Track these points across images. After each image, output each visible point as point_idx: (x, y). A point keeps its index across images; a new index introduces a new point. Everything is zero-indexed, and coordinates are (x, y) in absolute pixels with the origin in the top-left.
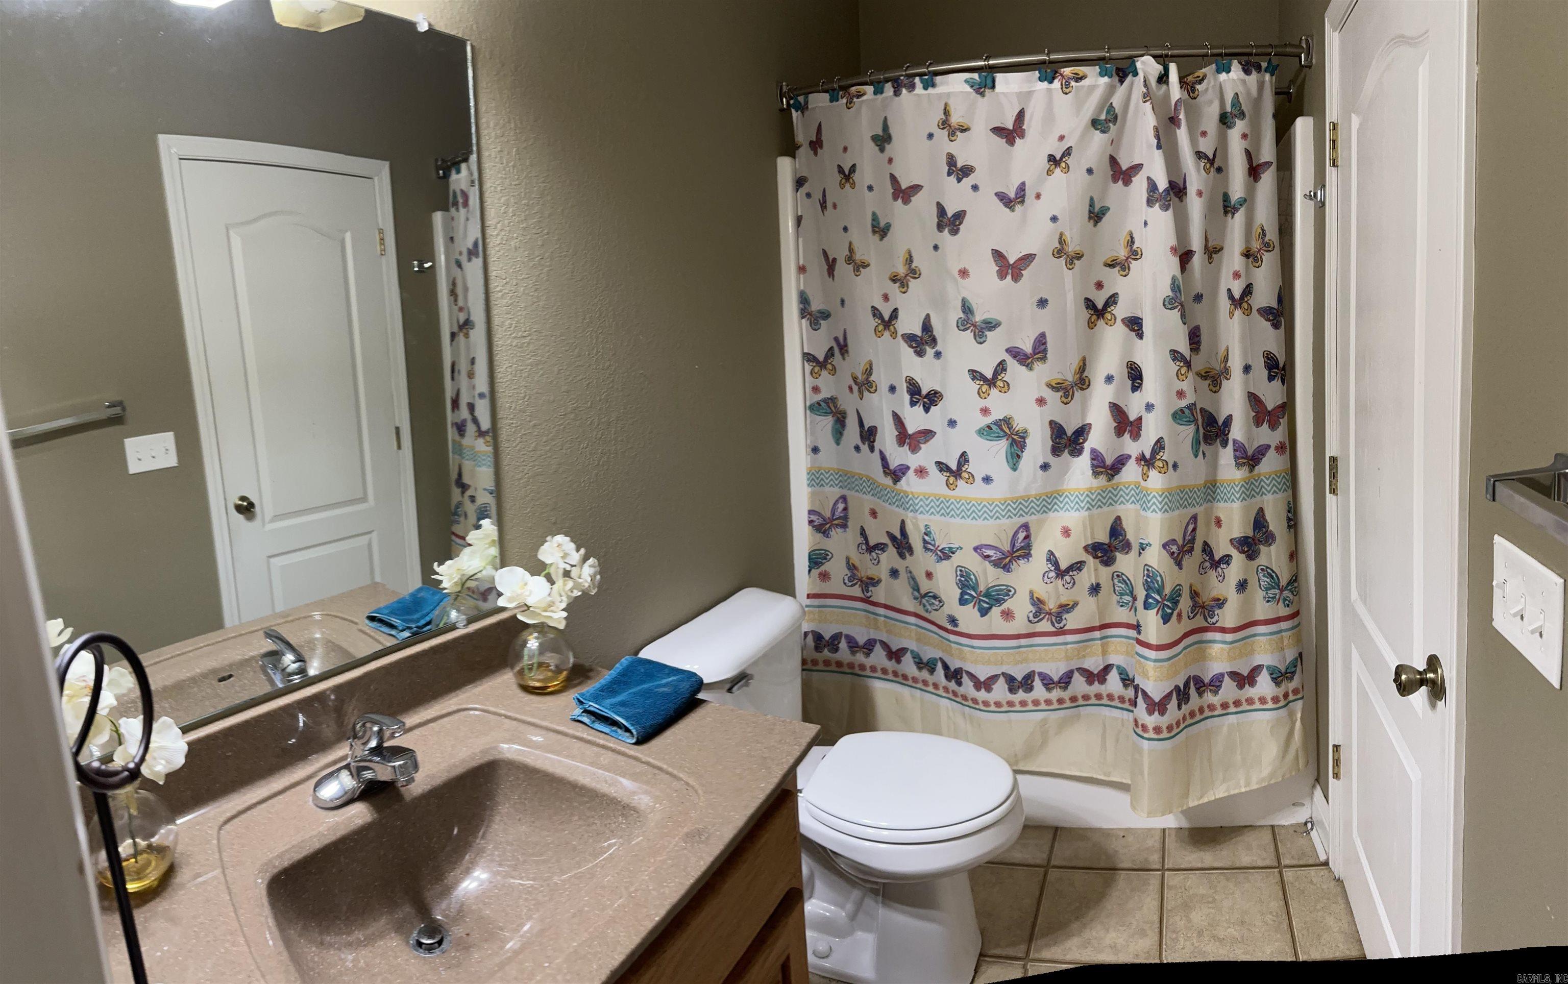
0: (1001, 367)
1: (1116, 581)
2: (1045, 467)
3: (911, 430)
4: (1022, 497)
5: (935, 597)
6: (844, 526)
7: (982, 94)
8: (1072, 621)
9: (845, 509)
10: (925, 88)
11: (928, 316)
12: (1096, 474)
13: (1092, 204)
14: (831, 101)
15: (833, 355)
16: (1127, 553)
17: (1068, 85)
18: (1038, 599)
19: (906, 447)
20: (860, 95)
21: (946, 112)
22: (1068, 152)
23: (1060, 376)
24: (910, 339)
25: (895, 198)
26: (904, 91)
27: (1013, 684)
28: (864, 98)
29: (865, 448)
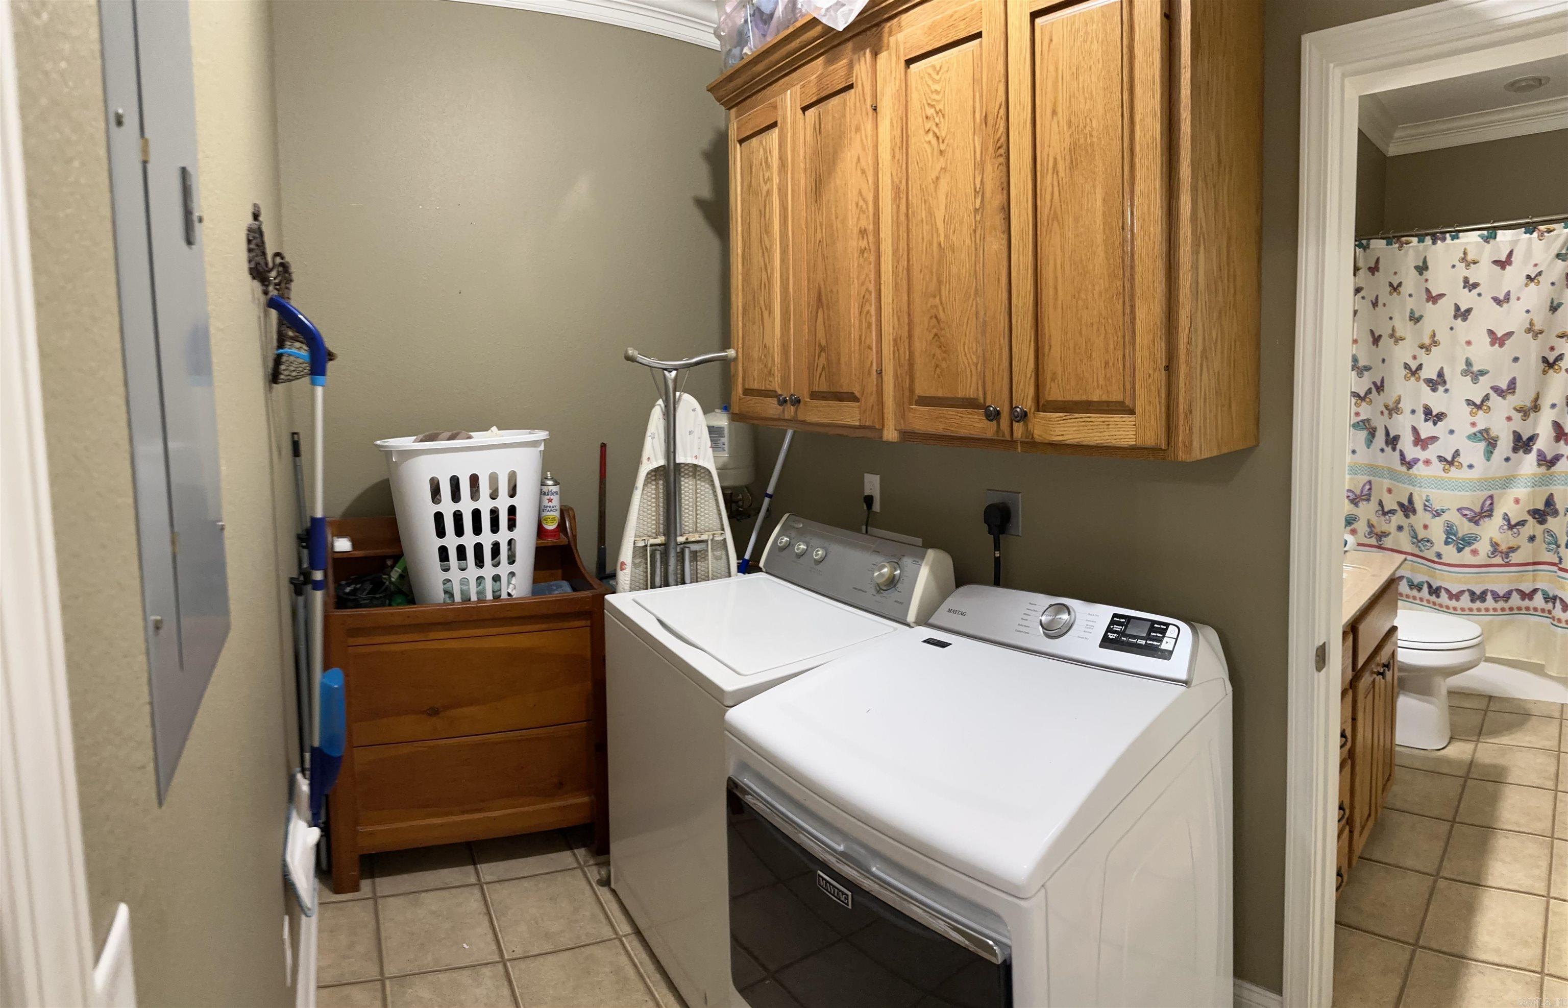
0: (1487, 398)
1: (1546, 535)
2: (1507, 459)
3: (1423, 436)
4: (1491, 478)
5: (1428, 541)
6: (1368, 500)
7: (1488, 242)
8: (1515, 558)
9: (1370, 489)
10: (1452, 240)
11: (1442, 368)
12: (1539, 465)
13: (1552, 302)
14: (1387, 245)
15: (1371, 393)
16: (1555, 517)
17: (1542, 235)
18: (1495, 543)
19: (1419, 447)
20: (1408, 243)
21: (1465, 253)
22: (1540, 274)
23: (1523, 404)
24: (1429, 381)
25: (1428, 301)
26: (1439, 242)
27: (1474, 597)
28: (1411, 245)
29: (1388, 449)
